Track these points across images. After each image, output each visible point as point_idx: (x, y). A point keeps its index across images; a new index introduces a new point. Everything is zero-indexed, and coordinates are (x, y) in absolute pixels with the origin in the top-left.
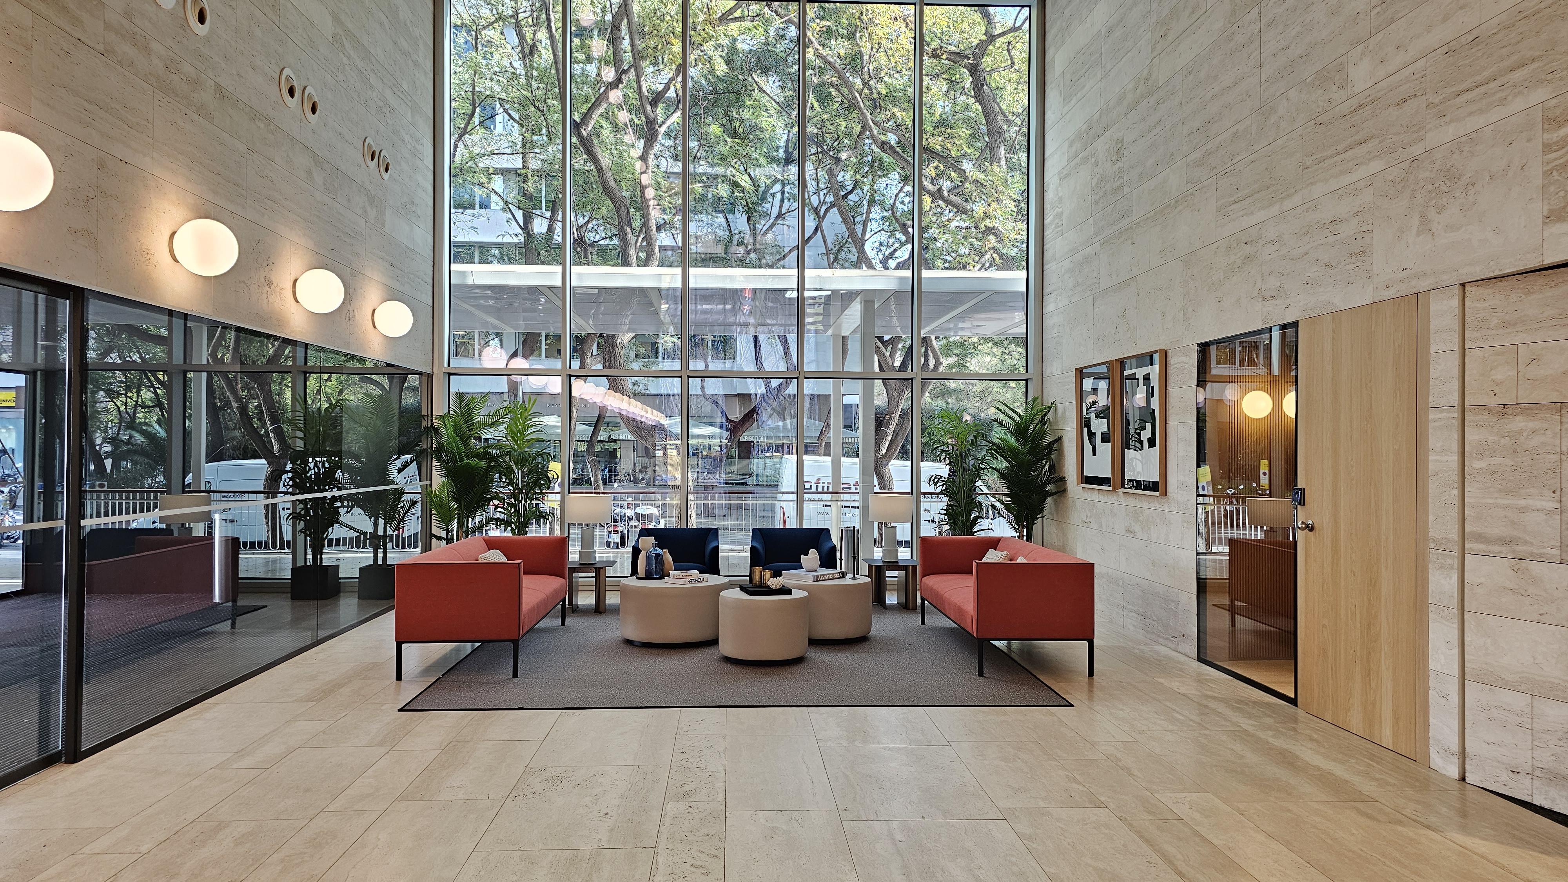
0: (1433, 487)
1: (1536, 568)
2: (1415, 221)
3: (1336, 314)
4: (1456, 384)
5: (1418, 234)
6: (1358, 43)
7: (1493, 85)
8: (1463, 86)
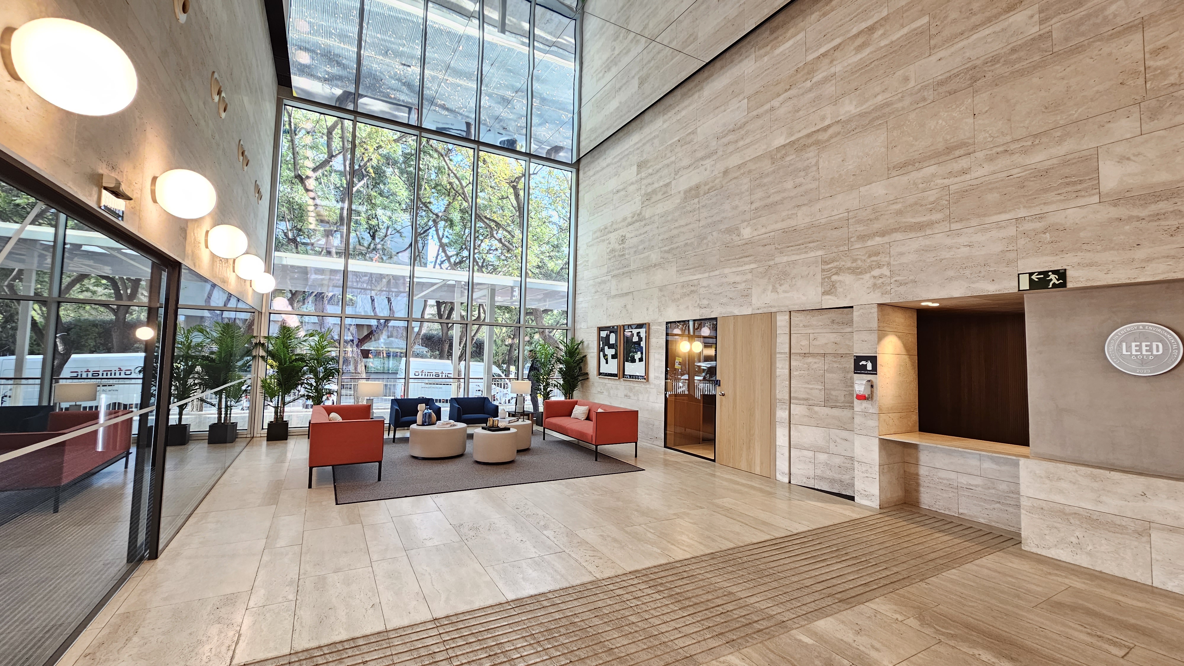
0: (778, 381)
1: (816, 409)
2: (770, 287)
3: (736, 317)
4: (788, 346)
5: (772, 292)
6: (745, 221)
7: (802, 246)
8: (790, 245)
